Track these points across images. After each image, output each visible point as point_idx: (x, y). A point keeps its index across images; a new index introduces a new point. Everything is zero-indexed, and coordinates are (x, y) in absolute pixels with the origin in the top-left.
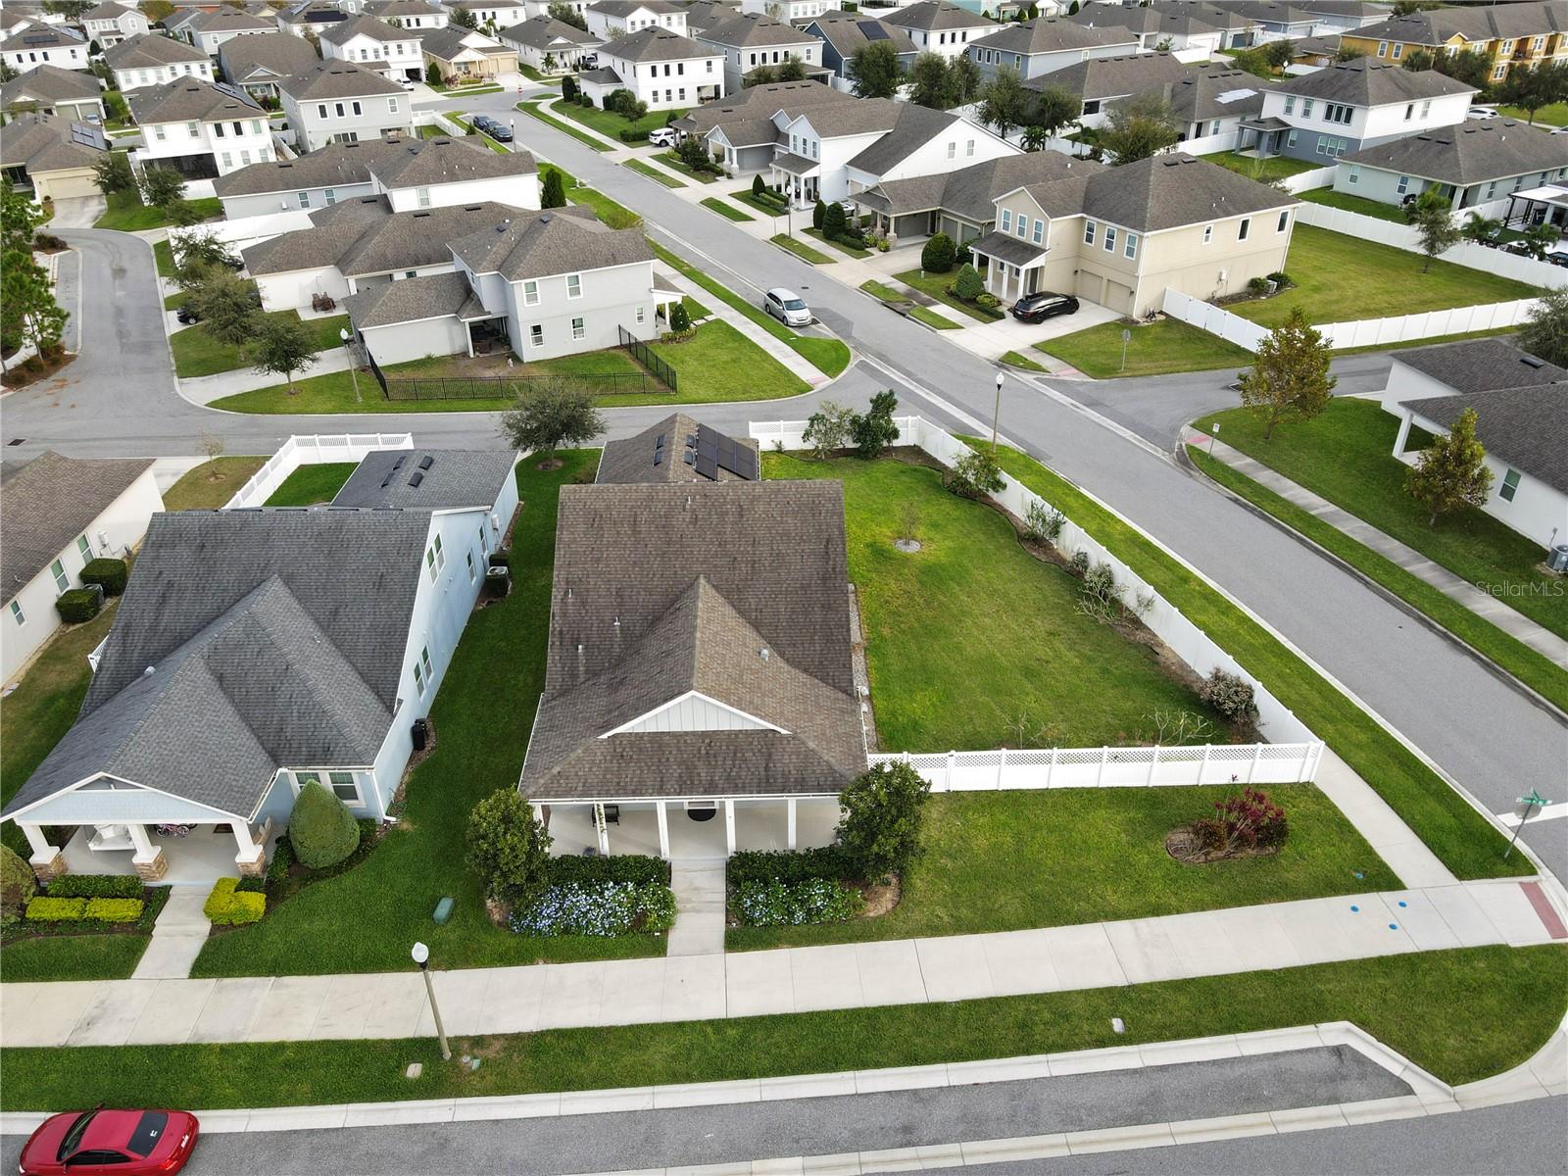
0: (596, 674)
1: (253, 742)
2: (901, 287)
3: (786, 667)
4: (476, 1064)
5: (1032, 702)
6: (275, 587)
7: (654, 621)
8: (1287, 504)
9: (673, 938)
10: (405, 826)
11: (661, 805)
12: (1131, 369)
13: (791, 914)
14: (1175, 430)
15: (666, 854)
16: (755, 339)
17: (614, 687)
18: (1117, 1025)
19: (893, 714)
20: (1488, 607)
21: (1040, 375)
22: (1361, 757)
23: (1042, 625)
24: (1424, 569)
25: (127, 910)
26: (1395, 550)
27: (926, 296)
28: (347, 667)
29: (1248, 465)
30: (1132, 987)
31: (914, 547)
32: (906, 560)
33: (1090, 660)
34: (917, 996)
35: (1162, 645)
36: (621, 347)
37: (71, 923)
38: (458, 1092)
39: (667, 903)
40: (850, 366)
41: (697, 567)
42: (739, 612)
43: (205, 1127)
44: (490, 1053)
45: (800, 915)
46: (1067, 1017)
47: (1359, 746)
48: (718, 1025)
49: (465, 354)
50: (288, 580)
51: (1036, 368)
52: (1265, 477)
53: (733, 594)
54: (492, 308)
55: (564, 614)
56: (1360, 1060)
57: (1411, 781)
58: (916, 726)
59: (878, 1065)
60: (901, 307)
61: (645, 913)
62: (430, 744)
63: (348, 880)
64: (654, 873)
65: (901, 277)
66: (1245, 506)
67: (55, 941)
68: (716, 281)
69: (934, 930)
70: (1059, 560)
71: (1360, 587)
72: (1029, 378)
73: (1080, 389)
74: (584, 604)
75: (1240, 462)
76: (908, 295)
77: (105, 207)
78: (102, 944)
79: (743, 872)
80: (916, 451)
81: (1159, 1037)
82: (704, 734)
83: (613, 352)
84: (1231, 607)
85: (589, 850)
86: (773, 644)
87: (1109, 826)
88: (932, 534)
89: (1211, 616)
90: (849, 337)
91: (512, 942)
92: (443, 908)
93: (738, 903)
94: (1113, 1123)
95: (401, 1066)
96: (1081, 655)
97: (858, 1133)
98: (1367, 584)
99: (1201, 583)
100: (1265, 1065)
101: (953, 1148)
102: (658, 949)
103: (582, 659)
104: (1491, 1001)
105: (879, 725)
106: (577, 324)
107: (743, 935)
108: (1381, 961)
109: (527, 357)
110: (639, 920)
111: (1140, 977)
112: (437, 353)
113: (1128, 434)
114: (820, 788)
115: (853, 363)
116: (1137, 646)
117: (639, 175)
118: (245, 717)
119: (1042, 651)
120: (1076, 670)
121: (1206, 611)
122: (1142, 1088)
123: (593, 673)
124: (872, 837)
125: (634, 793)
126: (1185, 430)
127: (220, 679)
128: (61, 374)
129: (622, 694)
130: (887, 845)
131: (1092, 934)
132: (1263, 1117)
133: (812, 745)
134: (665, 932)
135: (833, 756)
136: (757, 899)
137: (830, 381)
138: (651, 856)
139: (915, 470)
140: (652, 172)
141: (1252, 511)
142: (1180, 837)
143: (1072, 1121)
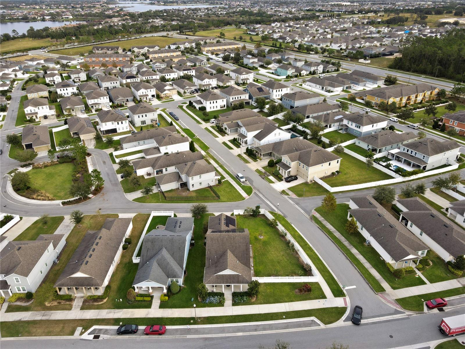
0: (213, 265)
1: (165, 275)
2: (263, 171)
3: (241, 264)
4: (200, 321)
5: (278, 268)
6: (164, 250)
7: (221, 256)
8: (327, 228)
9: (225, 304)
10: (185, 287)
11: (223, 285)
12: (306, 195)
13: (241, 301)
14: (311, 211)
15: (223, 292)
16: (234, 186)
17: (216, 267)
18: (284, 317)
19: (257, 269)
20: (354, 251)
21: (288, 196)
22: (326, 278)
23: (282, 253)
24: (346, 243)
25: (149, 299)
26: (342, 239)
27: (268, 174)
28: (176, 262)
29: (322, 219)
30: (287, 312)
31: (262, 237)
32: (260, 240)
33: (288, 260)
34: (258, 313)
35: (300, 257)
36: (208, 187)
37: (141, 301)
38: (198, 324)
39: (224, 299)
40: (252, 193)
41: (227, 248)
42: (234, 255)
43: (167, 328)
44: (202, 319)
45: (242, 301)
46: (278, 316)
47: (327, 276)
48: (231, 316)
49: (179, 188)
50: (166, 248)
51: (287, 194)
52: (325, 223)
53: (233, 252)
54: (184, 180)
55: (208, 255)
56: (315, 321)
57: (333, 282)
58: (260, 272)
59: (252, 322)
60: (263, 177)
61: (221, 300)
62: (186, 273)
63: (178, 295)
64: (222, 295)
65: (264, 168)
66: (320, 229)
67: (139, 303)
68: (226, 168)
69: (261, 303)
70: (286, 240)
71: (335, 246)
72: (286, 197)
73: (295, 200)
74: (211, 253)
75: (321, 219)
76: (265, 173)
77: (95, 142)
78: (146, 304)
79: (235, 295)
80: (264, 215)
81: (289, 318)
82: (229, 275)
83: (207, 188)
84: (313, 250)
85: (212, 291)
86: (239, 260)
87: (287, 289)
88: (265, 235)
89: (309, 252)
90: (252, 185)
91: (202, 304)
92: (193, 299)
93: (234, 299)
94: (282, 329)
95: (190, 321)
96: (287, 259)
97: (249, 330)
98: (336, 246)
99: (309, 245)
100: (302, 322)
101: (261, 332)
102: (223, 306)
103: (211, 262)
104: (334, 314)
105: (255, 271)
106: (200, 183)
107: (235, 304)
108: (321, 309)
109: (191, 190)
110: (220, 301)
111: (288, 310)
112: (173, 188)
113: (302, 211)
114: (245, 283)
115: (253, 192)
116: (296, 258)
117: (208, 133)
118: (163, 271)
119: (281, 258)
120: (286, 262)
121: (309, 251)
122: (286, 325)
123: (212, 264)
124: (252, 291)
125: (220, 284)
126: (313, 211)
127: (159, 265)
128: (102, 192)
129: (217, 268)
130: (254, 292)
131: (282, 305)
132: (301, 328)
133: (244, 277)
134: (224, 303)
135: (247, 278)
136: (236, 299)
137: (249, 197)
138: (221, 292)
139: (263, 220)
140: (211, 132)
141: (321, 230)
142: (297, 290)
143: (277, 329)
